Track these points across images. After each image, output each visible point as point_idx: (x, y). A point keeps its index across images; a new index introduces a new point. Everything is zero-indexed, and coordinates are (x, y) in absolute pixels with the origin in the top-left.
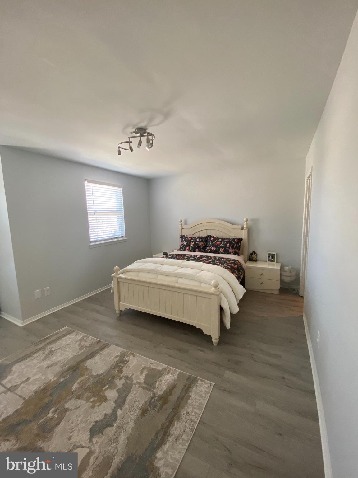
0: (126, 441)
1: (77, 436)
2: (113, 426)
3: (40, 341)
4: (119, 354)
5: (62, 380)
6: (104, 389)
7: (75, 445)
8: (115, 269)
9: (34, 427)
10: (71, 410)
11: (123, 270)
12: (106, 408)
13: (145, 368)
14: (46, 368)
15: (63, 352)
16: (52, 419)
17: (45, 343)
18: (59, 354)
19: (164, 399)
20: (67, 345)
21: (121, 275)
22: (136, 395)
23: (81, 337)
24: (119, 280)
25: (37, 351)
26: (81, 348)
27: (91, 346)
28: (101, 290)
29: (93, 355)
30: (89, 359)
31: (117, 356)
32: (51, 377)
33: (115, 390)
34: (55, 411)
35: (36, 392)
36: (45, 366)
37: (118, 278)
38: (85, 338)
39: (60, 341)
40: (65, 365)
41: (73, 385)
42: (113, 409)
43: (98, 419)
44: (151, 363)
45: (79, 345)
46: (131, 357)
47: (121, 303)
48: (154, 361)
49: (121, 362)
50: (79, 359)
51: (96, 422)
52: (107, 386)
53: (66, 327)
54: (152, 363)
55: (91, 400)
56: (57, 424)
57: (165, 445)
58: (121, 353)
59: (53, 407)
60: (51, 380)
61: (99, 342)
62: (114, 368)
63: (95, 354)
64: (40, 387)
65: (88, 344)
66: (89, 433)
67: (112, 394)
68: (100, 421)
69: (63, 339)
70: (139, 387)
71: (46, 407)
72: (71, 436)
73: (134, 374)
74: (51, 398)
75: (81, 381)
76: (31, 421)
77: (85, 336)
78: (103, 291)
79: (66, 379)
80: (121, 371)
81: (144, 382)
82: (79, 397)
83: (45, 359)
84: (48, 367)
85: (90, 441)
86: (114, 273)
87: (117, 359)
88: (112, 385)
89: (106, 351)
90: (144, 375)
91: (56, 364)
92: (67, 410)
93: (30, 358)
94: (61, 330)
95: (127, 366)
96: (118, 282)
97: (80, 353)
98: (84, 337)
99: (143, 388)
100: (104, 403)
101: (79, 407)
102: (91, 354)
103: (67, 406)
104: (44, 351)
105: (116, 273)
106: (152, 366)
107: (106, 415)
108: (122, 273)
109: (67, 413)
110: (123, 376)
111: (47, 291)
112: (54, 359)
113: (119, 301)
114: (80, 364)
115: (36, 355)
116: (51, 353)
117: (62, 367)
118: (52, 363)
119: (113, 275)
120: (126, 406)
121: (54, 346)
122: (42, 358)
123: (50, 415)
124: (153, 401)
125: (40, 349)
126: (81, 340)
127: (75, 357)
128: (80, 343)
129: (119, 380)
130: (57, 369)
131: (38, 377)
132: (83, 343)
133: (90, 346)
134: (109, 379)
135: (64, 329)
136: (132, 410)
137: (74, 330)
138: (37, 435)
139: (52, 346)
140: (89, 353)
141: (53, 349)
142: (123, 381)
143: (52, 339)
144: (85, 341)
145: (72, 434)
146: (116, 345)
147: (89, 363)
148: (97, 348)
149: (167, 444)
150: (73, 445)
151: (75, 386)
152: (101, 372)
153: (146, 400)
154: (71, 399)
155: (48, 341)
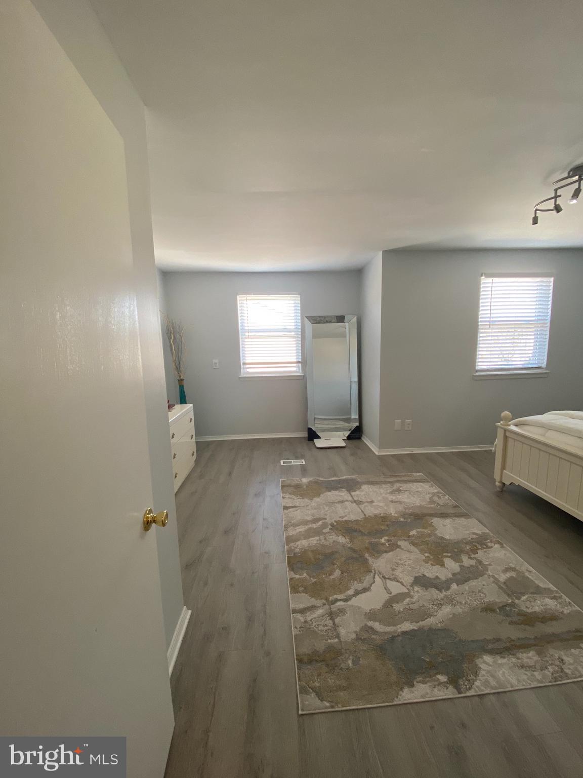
0: (451, 615)
1: (401, 573)
2: (441, 592)
3: (390, 475)
4: (479, 532)
5: (402, 520)
6: (444, 554)
7: (395, 578)
8: (502, 415)
9: (367, 540)
10: (402, 549)
11: (519, 421)
12: (441, 573)
13: (514, 569)
14: (390, 501)
15: (410, 496)
16: (383, 544)
17: (395, 479)
18: (406, 496)
19: (529, 620)
20: (417, 492)
21: (513, 428)
22: (484, 586)
23: (436, 491)
24: (508, 434)
25: (385, 483)
26: (432, 501)
27: (445, 505)
28: (483, 447)
29: (444, 516)
30: (436, 517)
31: (475, 534)
32: (392, 511)
33: (458, 564)
34: (388, 541)
35: (376, 516)
36: (390, 500)
37: (505, 431)
38: (440, 495)
39: (411, 485)
40: (409, 508)
41: (412, 530)
42: (447, 579)
43: (427, 575)
44: (527, 570)
45: (430, 498)
46: (497, 546)
47: (505, 471)
48: (534, 571)
49: (480, 543)
50: (425, 511)
51: (424, 576)
52: (449, 555)
53: (421, 474)
54: (530, 572)
55: (426, 555)
56: (386, 552)
57: (501, 658)
58: (483, 533)
59: (387, 536)
60: (391, 514)
61: (456, 507)
62: (466, 543)
63: (447, 517)
64: (380, 514)
65: (441, 502)
66: (413, 579)
67: (452, 565)
68: (428, 578)
69: (415, 484)
70: (494, 582)
71: (381, 533)
72: (395, 569)
73: (492, 565)
74: (387, 528)
75: (421, 532)
76: (365, 535)
77: (441, 493)
78: (486, 451)
79: (406, 522)
80: (475, 551)
81: (505, 583)
82: (413, 544)
83: (391, 493)
84: (392, 502)
85: (412, 586)
86: (501, 422)
87: (475, 536)
88: (456, 558)
89: (462, 521)
90: (508, 575)
91: (400, 503)
92: (399, 547)
93: (379, 486)
94: (415, 474)
95: (486, 552)
96: (506, 438)
97: (429, 506)
98: (438, 492)
99: (500, 588)
100: (440, 566)
101: (412, 552)
102: (442, 513)
103: (399, 543)
104: (392, 485)
105: (504, 421)
106: (527, 574)
107: (437, 577)
108: (516, 425)
109: (398, 549)
110: (475, 558)
111: (409, 424)
112: (400, 497)
113: (503, 467)
114: (425, 516)
115: (383, 486)
116: (399, 490)
117: (405, 509)
118: (397, 500)
119: (499, 424)
120: (466, 587)
121: (404, 486)
122: (388, 491)
123: (383, 540)
124: (508, 609)
125: (389, 482)
126: (434, 494)
127: (421, 507)
128: (432, 497)
129: (467, 558)
130: (401, 508)
131: (381, 504)
132: (436, 498)
133: (442, 506)
134: (455, 550)
135: (418, 474)
136: (473, 596)
137: (429, 480)
138: (367, 549)
139: (402, 485)
140: (440, 512)
141: (401, 489)
142: (473, 562)
143: (403, 478)
144: (439, 498)
145: (396, 568)
146: (479, 521)
147: (436, 521)
148: (451, 511)
149: (506, 659)
150: (394, 577)
151: (413, 532)
152: (447, 537)
153: (497, 600)
154: (405, 540)
155: (398, 479)
